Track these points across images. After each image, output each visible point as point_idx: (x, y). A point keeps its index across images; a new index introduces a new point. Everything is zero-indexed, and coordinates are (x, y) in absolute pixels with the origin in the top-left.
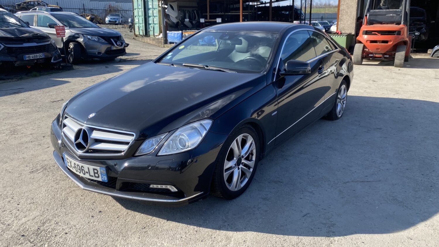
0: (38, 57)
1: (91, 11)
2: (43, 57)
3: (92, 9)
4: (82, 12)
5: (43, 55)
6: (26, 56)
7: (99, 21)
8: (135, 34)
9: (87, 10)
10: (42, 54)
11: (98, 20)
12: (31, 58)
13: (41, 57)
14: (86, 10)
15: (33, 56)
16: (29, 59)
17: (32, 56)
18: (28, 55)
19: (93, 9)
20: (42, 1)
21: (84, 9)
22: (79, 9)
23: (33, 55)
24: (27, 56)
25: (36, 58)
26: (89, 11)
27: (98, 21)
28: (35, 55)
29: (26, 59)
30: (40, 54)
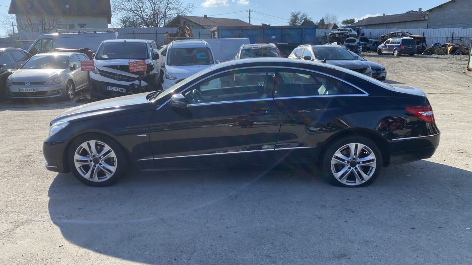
1: (460, 40)
3: (462, 38)
4: (450, 41)
7: (464, 52)
8: (468, 67)
9: (456, 39)
11: (462, 50)
14: (454, 39)
19: (464, 37)
20: (406, 32)
21: (453, 38)
22: (447, 38)
26: (458, 40)
27: (462, 52)
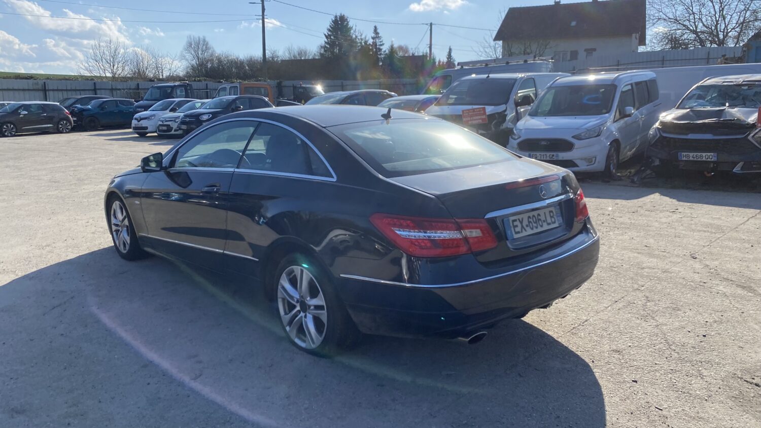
0: (704, 159)
2: (714, 159)
5: (714, 156)
6: (683, 153)
10: (712, 154)
12: (691, 159)
13: (709, 160)
15: (695, 156)
16: (687, 159)
17: (692, 156)
18: (687, 153)
23: (695, 154)
24: (685, 154)
25: (699, 159)
28: (699, 154)
29: (683, 159)
30: (709, 154)
